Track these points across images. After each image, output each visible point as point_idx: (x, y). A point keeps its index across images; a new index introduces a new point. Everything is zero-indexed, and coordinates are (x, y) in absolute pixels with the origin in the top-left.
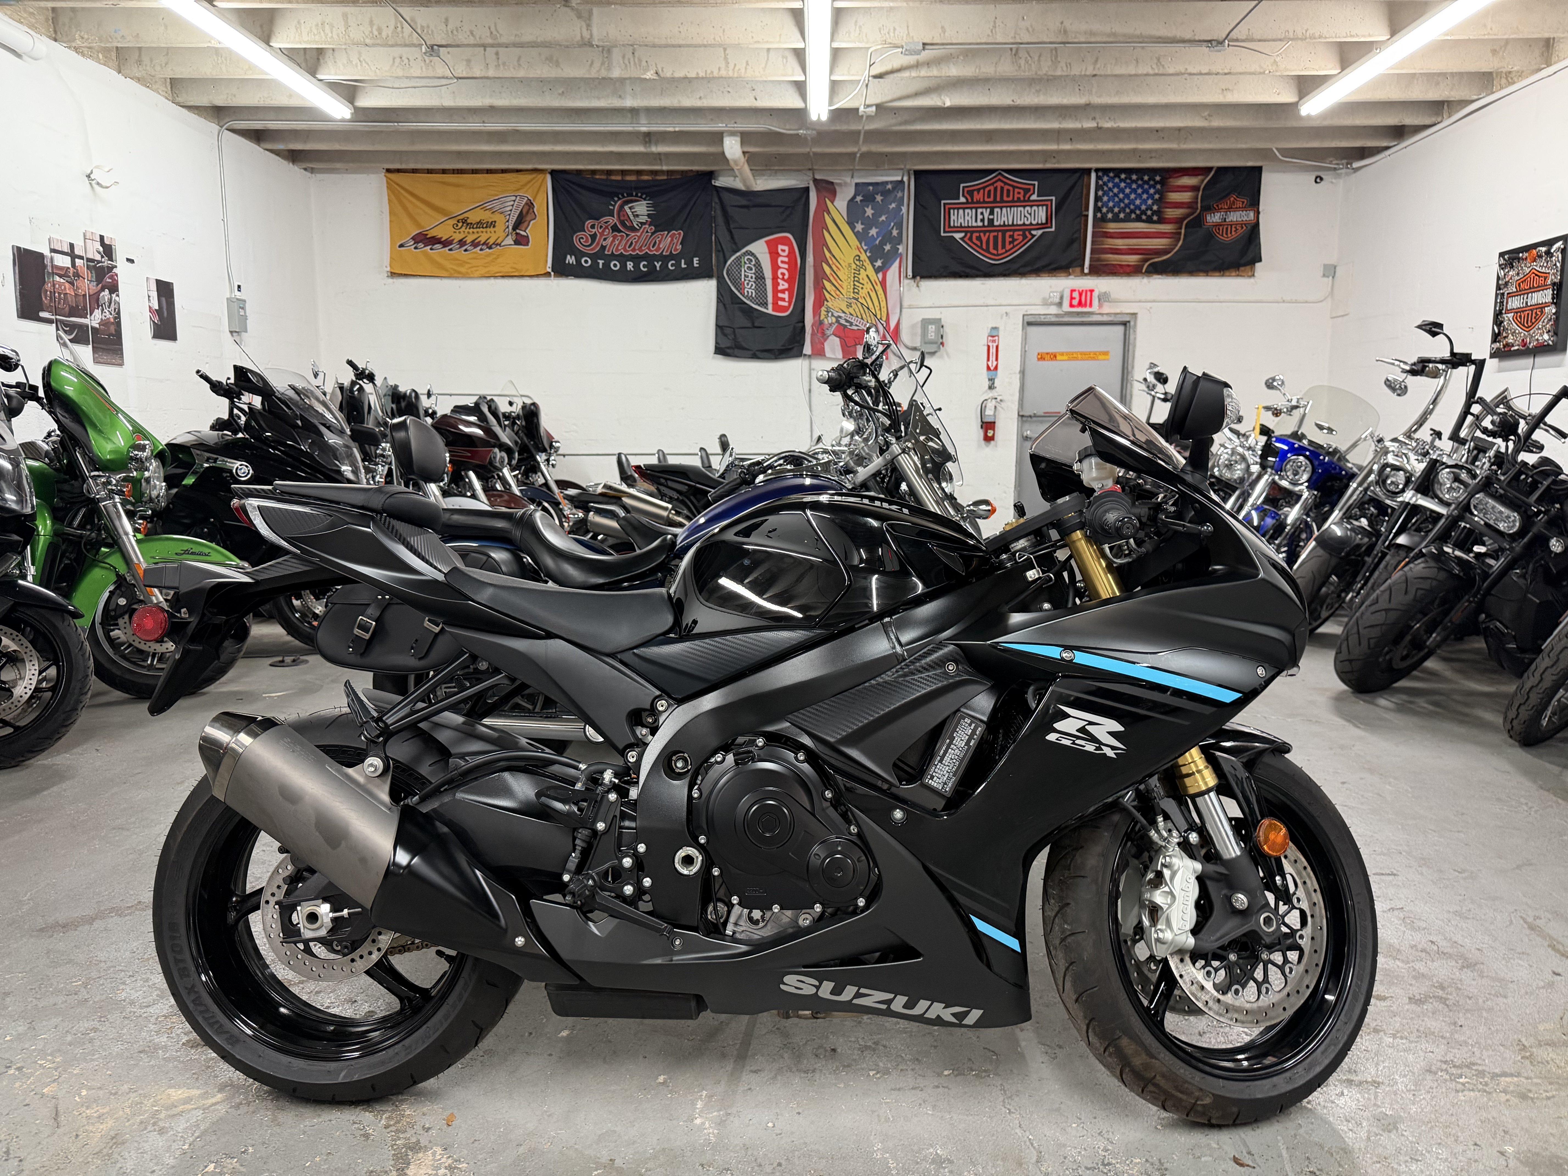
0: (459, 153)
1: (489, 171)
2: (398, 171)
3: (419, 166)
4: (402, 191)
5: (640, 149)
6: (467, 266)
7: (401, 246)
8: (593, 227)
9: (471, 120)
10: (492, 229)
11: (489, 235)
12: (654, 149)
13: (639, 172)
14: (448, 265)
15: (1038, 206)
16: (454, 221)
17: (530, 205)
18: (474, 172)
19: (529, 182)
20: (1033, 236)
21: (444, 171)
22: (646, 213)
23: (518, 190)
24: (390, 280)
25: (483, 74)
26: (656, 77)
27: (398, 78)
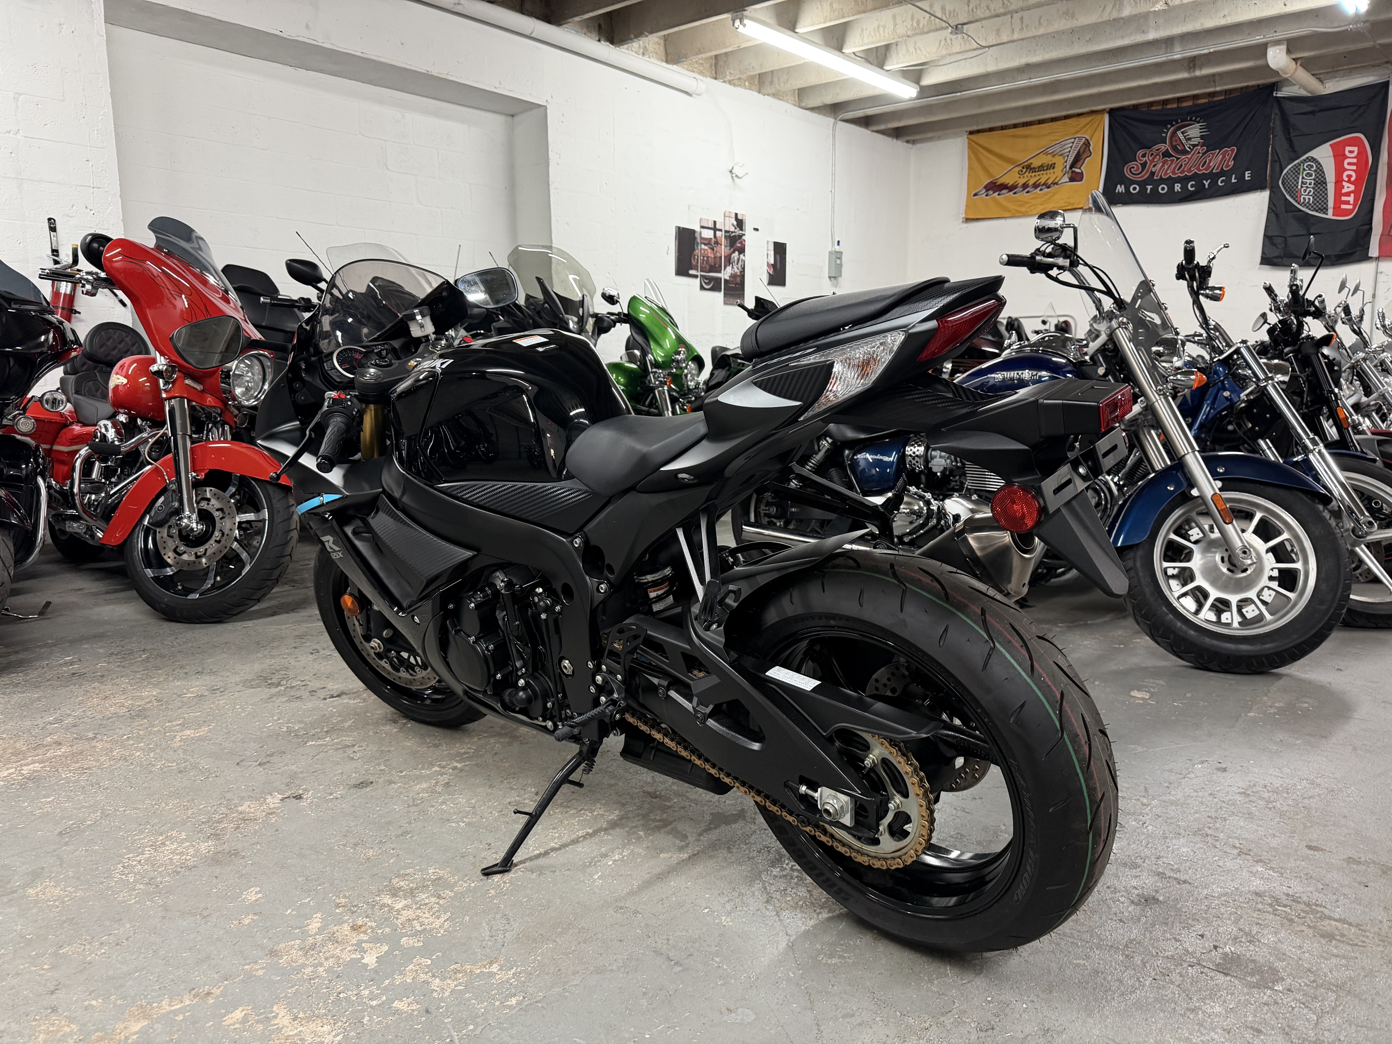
0: (1025, 108)
1: (1053, 120)
2: (978, 131)
3: (992, 125)
4: (979, 148)
5: (1184, 75)
6: (1028, 205)
7: (975, 195)
8: (1144, 156)
9: (1020, 79)
10: (1052, 171)
11: (1049, 175)
12: (1198, 73)
13: (1195, 97)
14: (1011, 206)
16: (1020, 168)
17: (1087, 144)
18: (1040, 122)
19: (1088, 124)
21: (1015, 126)
22: (1199, 135)
23: (1077, 132)
24: (965, 225)
25: (1010, 38)
26: (1165, 7)
27: (943, 57)
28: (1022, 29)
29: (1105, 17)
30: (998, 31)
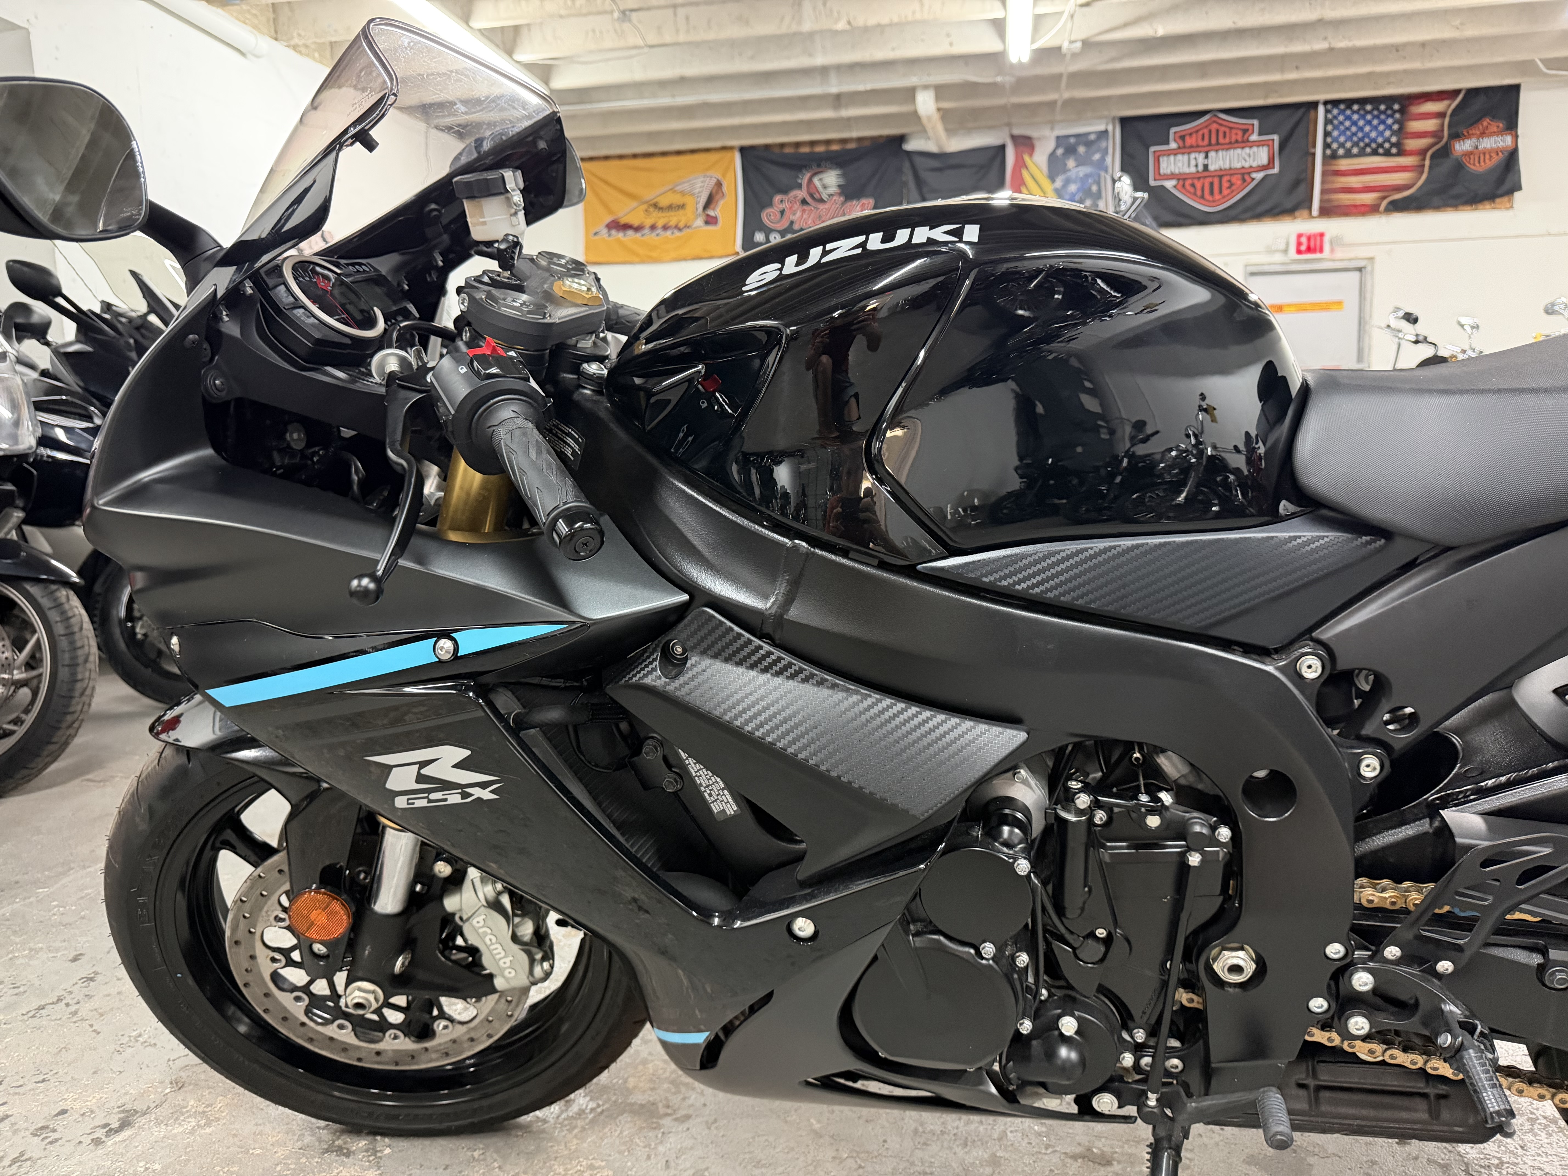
0: (649, 135)
1: (679, 153)
2: (592, 159)
3: (611, 152)
4: (596, 180)
5: (829, 114)
6: (659, 250)
7: (597, 233)
8: (782, 201)
9: (661, 94)
10: (682, 212)
11: (679, 217)
12: (842, 113)
13: (828, 142)
14: (640, 249)
15: (1258, 146)
16: (646, 207)
17: (719, 184)
18: (665, 154)
19: (718, 161)
20: (1253, 179)
21: (635, 156)
22: (836, 183)
23: (708, 169)
25: (672, 40)
26: (848, 27)
27: (591, 52)
28: (688, 31)
29: (784, 30)
30: (659, 28)
